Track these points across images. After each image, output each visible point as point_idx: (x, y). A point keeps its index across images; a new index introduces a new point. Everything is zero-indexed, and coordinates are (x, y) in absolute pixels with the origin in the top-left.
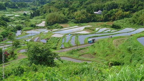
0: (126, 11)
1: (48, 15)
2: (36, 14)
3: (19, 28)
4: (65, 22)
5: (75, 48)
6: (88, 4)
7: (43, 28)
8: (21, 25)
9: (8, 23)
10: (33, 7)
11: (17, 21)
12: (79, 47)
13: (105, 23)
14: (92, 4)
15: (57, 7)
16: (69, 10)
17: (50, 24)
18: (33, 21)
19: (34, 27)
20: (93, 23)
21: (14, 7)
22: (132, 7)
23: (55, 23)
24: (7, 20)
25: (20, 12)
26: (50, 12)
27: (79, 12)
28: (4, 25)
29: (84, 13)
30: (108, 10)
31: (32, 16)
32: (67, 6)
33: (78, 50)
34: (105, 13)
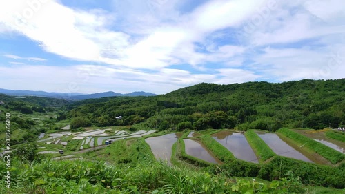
0: (142, 117)
1: (73, 120)
2: (62, 118)
3: (43, 131)
4: (89, 125)
5: (92, 149)
6: (110, 110)
7: (68, 131)
8: (46, 128)
9: (32, 126)
10: (61, 111)
11: (42, 125)
12: (96, 148)
13: (125, 127)
14: (114, 111)
15: (82, 112)
16: (94, 115)
17: (75, 128)
18: (58, 124)
19: (58, 130)
20: (114, 127)
21: (41, 111)
22: (146, 113)
23: (79, 126)
24: (32, 123)
25: (47, 116)
26: (76, 116)
27: (102, 117)
28: (27, 128)
29: (106, 118)
30: (128, 116)
31: (58, 120)
32: (92, 112)
33: (94, 151)
34: (125, 118)
